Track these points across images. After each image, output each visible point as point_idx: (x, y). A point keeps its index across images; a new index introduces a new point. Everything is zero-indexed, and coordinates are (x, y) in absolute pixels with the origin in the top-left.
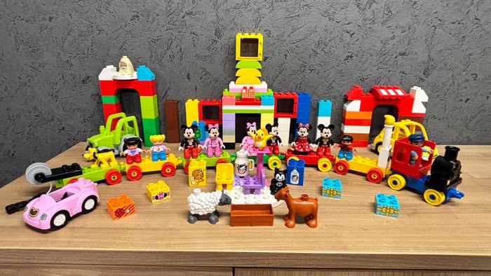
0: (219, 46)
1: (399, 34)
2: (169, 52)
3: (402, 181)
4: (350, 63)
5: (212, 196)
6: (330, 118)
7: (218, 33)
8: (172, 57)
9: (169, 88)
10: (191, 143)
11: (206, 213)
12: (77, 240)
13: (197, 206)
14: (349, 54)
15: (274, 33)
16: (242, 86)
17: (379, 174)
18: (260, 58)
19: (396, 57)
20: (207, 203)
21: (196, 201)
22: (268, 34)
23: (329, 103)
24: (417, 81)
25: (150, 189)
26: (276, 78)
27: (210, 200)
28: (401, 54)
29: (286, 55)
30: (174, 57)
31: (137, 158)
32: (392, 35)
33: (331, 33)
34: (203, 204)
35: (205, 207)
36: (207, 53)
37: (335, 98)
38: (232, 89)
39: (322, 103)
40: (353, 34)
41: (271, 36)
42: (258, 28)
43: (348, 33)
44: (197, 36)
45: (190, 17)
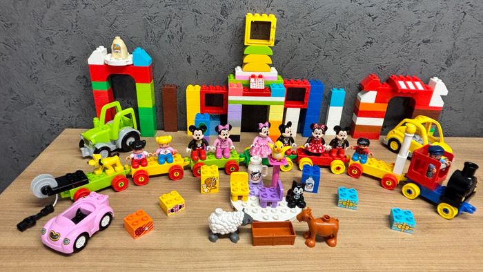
0: (224, 26)
1: (425, 19)
2: (167, 32)
3: (416, 190)
4: (369, 49)
5: (235, 217)
6: (342, 108)
7: (224, 12)
8: (171, 37)
9: (167, 72)
10: (199, 145)
11: (227, 233)
12: (102, 264)
13: (219, 227)
14: (369, 40)
15: (288, 14)
16: (250, 74)
17: (394, 181)
18: (272, 43)
19: (419, 45)
20: (230, 223)
21: (218, 221)
22: (281, 15)
23: (342, 92)
24: (439, 70)
25: (164, 201)
26: (287, 63)
27: (233, 221)
28: (424, 42)
29: (299, 39)
30: (173, 38)
31: (143, 162)
32: (417, 20)
33: (352, 15)
34: (225, 225)
35: (228, 227)
36: (211, 34)
37: (349, 86)
38: (239, 77)
39: (335, 91)
40: (375, 18)
41: (284, 16)
42: (271, 8)
43: (370, 16)
44: (201, 14)
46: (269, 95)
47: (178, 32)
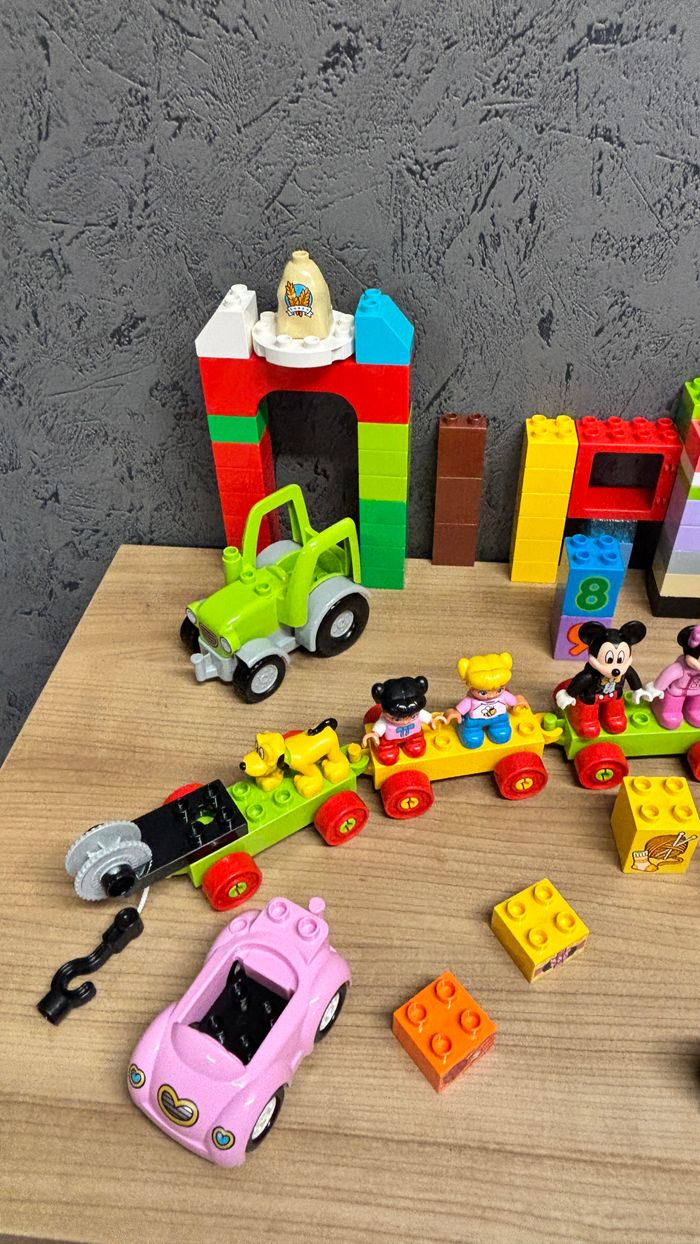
2: (480, 219)
8: (489, 242)
9: (459, 371)
10: (610, 688)
30: (497, 244)
31: (413, 745)
44: (622, 145)
45: (602, 53)
47: (520, 221)
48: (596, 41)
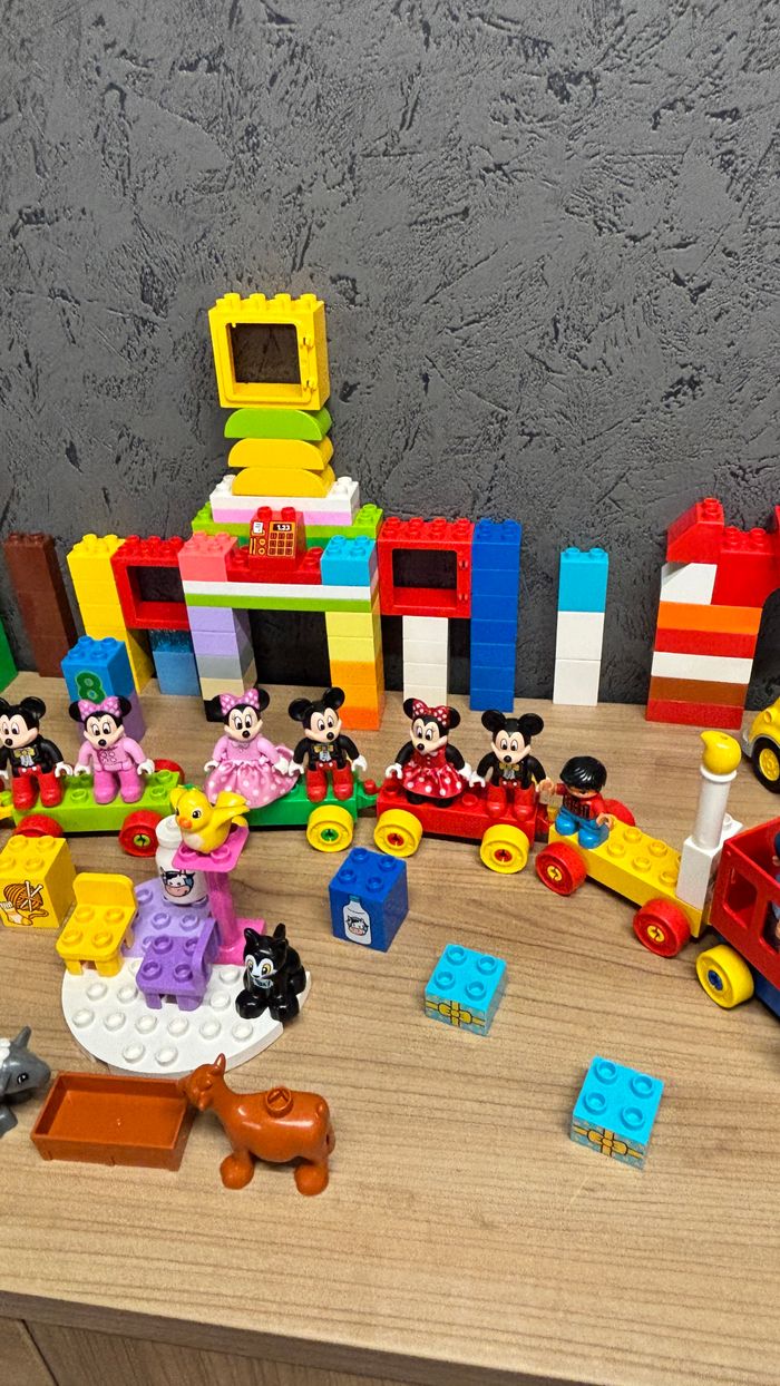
0: (161, 339)
4: (687, 404)
6: (601, 615)
7: (152, 292)
8: (3, 384)
9: (15, 495)
10: (27, 761)
14: (686, 373)
15: (372, 287)
22: (343, 296)
23: (599, 562)
26: (395, 463)
29: (426, 378)
30: (8, 386)
36: (125, 370)
38: (225, 513)
39: (572, 560)
40: (702, 289)
41: (358, 299)
42: (306, 270)
43: (678, 281)
44: (77, 302)
45: (37, 232)
46: (315, 580)
47: (20, 366)
48: (29, 222)
